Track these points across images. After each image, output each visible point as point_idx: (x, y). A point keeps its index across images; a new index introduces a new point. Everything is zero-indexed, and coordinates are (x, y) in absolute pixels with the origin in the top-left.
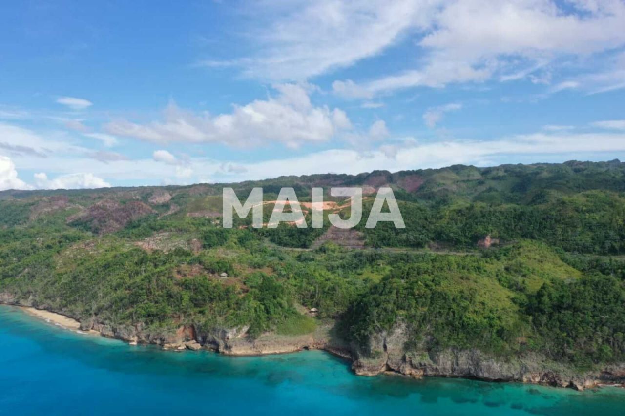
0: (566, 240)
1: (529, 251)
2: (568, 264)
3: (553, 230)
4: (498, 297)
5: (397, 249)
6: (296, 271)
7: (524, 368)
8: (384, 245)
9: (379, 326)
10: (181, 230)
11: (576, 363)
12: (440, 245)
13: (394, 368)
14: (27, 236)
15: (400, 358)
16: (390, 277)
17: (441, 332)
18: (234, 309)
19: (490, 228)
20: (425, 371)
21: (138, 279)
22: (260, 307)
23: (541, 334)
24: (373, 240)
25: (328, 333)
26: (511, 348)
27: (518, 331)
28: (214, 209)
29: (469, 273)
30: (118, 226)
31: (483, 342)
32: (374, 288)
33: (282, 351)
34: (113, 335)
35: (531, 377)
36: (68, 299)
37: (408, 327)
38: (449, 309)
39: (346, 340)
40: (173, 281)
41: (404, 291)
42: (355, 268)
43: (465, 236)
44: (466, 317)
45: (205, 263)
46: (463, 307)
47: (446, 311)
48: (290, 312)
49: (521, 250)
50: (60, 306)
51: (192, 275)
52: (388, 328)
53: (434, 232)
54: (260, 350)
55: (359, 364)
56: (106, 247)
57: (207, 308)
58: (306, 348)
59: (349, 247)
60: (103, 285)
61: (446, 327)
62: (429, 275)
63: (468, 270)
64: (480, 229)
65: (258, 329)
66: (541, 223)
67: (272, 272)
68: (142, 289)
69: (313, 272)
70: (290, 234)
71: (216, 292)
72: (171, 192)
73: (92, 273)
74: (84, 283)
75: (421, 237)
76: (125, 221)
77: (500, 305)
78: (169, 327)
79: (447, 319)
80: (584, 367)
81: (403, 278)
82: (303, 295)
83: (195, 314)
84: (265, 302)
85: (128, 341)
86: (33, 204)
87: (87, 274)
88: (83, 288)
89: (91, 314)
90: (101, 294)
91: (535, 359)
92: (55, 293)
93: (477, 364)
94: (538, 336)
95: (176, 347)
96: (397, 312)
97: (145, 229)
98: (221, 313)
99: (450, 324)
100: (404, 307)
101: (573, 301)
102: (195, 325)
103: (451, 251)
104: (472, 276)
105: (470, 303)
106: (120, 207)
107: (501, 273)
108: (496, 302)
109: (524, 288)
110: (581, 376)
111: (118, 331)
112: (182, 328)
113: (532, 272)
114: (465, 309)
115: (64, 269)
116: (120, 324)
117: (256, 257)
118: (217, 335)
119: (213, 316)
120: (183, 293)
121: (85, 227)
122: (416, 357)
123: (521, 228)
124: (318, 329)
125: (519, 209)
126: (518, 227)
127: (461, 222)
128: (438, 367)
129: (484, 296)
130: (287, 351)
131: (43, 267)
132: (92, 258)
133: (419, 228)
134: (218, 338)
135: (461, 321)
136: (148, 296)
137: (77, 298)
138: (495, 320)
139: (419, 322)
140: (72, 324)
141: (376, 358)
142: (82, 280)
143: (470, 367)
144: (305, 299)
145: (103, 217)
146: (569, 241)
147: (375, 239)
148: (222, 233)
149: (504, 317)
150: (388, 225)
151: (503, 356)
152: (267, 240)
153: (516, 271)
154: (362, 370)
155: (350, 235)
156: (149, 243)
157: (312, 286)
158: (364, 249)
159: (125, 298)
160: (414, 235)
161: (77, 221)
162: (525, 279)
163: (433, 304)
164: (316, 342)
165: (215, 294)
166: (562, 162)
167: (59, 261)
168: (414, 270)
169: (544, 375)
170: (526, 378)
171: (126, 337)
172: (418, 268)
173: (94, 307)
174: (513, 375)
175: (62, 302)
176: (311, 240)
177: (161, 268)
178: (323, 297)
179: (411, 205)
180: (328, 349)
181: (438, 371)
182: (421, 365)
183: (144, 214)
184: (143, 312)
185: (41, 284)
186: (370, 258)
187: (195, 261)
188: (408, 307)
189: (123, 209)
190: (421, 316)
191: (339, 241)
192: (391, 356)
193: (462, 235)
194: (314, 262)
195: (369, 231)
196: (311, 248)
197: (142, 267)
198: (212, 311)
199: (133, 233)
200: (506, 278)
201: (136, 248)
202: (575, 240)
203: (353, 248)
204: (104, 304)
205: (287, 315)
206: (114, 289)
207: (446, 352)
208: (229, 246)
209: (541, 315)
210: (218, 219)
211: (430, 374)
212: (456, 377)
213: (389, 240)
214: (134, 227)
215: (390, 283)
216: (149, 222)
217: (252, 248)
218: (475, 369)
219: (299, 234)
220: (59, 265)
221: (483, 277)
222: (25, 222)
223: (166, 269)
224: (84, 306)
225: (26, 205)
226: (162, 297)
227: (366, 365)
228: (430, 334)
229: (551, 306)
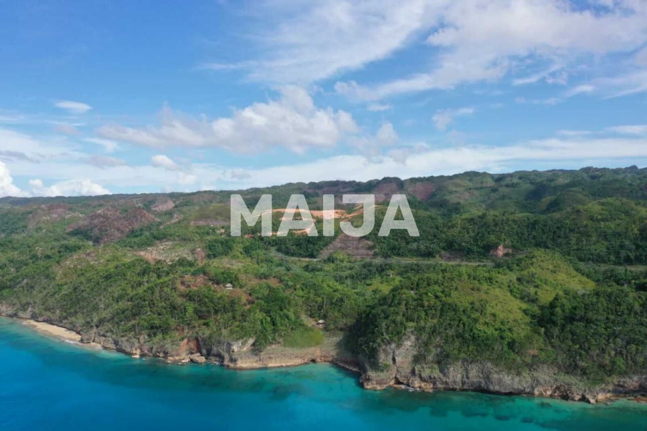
0: (581, 250)
1: (542, 261)
2: (583, 274)
3: (568, 240)
4: (509, 309)
5: (408, 259)
6: (303, 282)
7: (536, 382)
8: (394, 255)
9: (388, 339)
10: (184, 239)
11: (588, 376)
12: (451, 255)
13: (404, 382)
14: (26, 246)
15: (409, 370)
16: (399, 288)
17: (451, 345)
18: (240, 321)
19: (503, 237)
20: (434, 384)
21: (140, 290)
22: (266, 319)
23: (553, 347)
24: (383, 250)
25: (335, 349)
26: (523, 361)
27: (530, 343)
28: (219, 217)
29: (480, 283)
30: (120, 235)
31: (494, 354)
32: (383, 299)
33: (288, 364)
34: (115, 348)
35: (543, 391)
36: (68, 311)
37: (417, 339)
38: (460, 321)
39: (355, 352)
40: (177, 292)
41: (413, 302)
42: (364, 278)
43: (477, 245)
44: (477, 329)
45: (209, 274)
46: (473, 319)
47: (456, 323)
48: (297, 324)
49: (534, 260)
50: (60, 318)
51: (196, 286)
52: (397, 340)
53: (446, 242)
54: (266, 363)
55: (367, 377)
56: (107, 257)
57: (211, 320)
58: (313, 361)
59: (358, 257)
60: (104, 297)
61: (456, 339)
62: (440, 286)
63: (479, 281)
64: (492, 238)
65: (264, 341)
66: (554, 233)
67: (278, 283)
68: (145, 300)
69: (320, 282)
70: (297, 243)
71: (221, 304)
72: (174, 199)
73: (93, 284)
74: (84, 294)
75: (432, 246)
76: (127, 229)
77: (512, 317)
78: (172, 339)
79: (457, 331)
80: (597, 380)
81: (412, 289)
82: (310, 306)
83: (199, 327)
84: (272, 314)
85: (130, 354)
86: (31, 213)
87: (88, 285)
88: (84, 299)
89: (92, 327)
90: (102, 306)
91: (547, 371)
92: (55, 304)
93: (488, 377)
94: (549, 348)
95: (180, 361)
96: (406, 324)
97: (147, 238)
98: (226, 325)
99: (459, 336)
100: (414, 319)
101: (585, 313)
102: (199, 338)
103: (462, 260)
104: (483, 287)
105: (481, 314)
106: (121, 216)
107: (513, 284)
108: (507, 313)
109: (537, 299)
110: (594, 389)
111: (120, 344)
112: (185, 341)
113: (545, 283)
114: (476, 320)
115: (64, 280)
116: (122, 336)
117: (262, 267)
118: (222, 347)
119: (218, 328)
120: (187, 304)
121: (85, 236)
122: (426, 369)
123: (534, 238)
124: (326, 341)
125: (532, 218)
126: (532, 236)
127: (474, 231)
128: (448, 380)
129: (496, 307)
130: (293, 363)
131: (41, 277)
132: (93, 269)
133: (431, 238)
134: (223, 350)
135: (471, 334)
136: (151, 308)
137: (78, 310)
138: (506, 332)
139: (429, 334)
140: (73, 336)
141: (385, 371)
142: (83, 291)
143: (481, 380)
144: (312, 311)
145: (104, 226)
146: (583, 250)
147: (385, 249)
148: (227, 242)
149: (515, 329)
150: (399, 234)
151: (515, 369)
152: (273, 249)
153: (528, 282)
154: (370, 383)
155: (359, 244)
156: (151, 252)
157: (319, 297)
158: (374, 258)
159: (127, 310)
160: (425, 245)
161: (77, 230)
162: (537, 289)
163: (443, 315)
164: (323, 355)
165: (220, 306)
166: (578, 169)
167: (58, 272)
168: (424, 281)
169: (556, 389)
170: (538, 391)
171: (128, 350)
172: (428, 278)
173: (95, 320)
174: (525, 388)
175: (62, 314)
176: (319, 249)
177: (165, 279)
178: (331, 309)
179: (422, 213)
180: (336, 362)
181: (448, 384)
182: (430, 378)
183: (146, 222)
184: (146, 324)
185: (41, 295)
186: (380, 269)
187: (200, 271)
188: (418, 318)
189: (125, 218)
190: (431, 328)
191: (347, 251)
192: (400, 369)
193: (474, 245)
194: (322, 272)
195: (379, 241)
196: (319, 258)
197: (145, 278)
198: (217, 323)
199: (135, 242)
200: (518, 289)
201: (138, 258)
202: (589, 250)
203: (362, 258)
204: (105, 316)
205: (294, 326)
206: (115, 300)
207: (456, 365)
208: (234, 256)
209: (553, 327)
210: (223, 228)
211: (440, 388)
212: (466, 390)
213: (399, 249)
214: (136, 236)
215: (399, 294)
216: (152, 231)
217: (258, 258)
218: (486, 382)
219: (307, 243)
220: (59, 275)
221: (494, 288)
222: (23, 231)
223: (170, 280)
224: (85, 318)
225: (24, 213)
226: (165, 308)
227: (375, 378)
228: (440, 346)
229: (563, 317)
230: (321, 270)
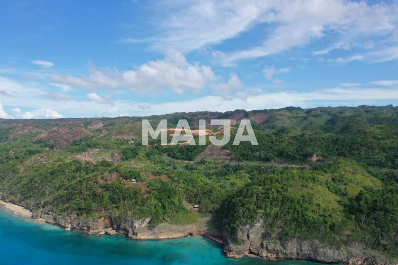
0: (368, 158)
1: (346, 166)
2: (372, 175)
3: (359, 151)
4: (328, 200)
5: (253, 162)
6: (184, 178)
7: (350, 254)
8: (244, 159)
9: (244, 221)
10: (107, 148)
11: (388, 251)
12: (281, 160)
13: (254, 252)
14: (5, 150)
15: (259, 244)
16: (251, 184)
17: (289, 226)
18: (140, 206)
19: (316, 149)
20: (277, 254)
21: (73, 182)
22: (158, 205)
23: (361, 229)
25: (206, 226)
26: (341, 239)
27: (345, 226)
28: (131, 133)
29: (307, 182)
30: (67, 144)
31: (320, 234)
32: (239, 192)
33: (174, 237)
34: (54, 223)
35: (355, 261)
36: (25, 195)
37: (265, 222)
38: (295, 209)
39: (220, 229)
40: (98, 184)
41: (262, 195)
42: (224, 175)
43: (299, 154)
44: (307, 215)
45: (120, 172)
46: (305, 208)
47: (293, 211)
48: (180, 208)
49: (340, 165)
50: (20, 200)
51: (111, 180)
52: (250, 223)
53: (278, 152)
54: (158, 236)
55: (229, 249)
56: (54, 159)
57: (121, 205)
58: (191, 234)
59: (221, 161)
60: (49, 186)
61: (293, 222)
62: (279, 184)
63: (306, 180)
64: (309, 149)
65: (156, 221)
66: (350, 146)
67: (168, 178)
68: (75, 190)
69: (196, 178)
70: (181, 151)
71: (128, 193)
72: (103, 122)
73: (42, 177)
74: (36, 184)
75: (269, 154)
76: (72, 140)
77: (330, 206)
78: (93, 218)
79: (293, 216)
80: (395, 254)
81: (260, 186)
82: (189, 195)
83: (112, 209)
84: (162, 201)
85: (64, 227)
86: (11, 129)
87: (40, 178)
88: (36, 187)
89: (39, 207)
90: (48, 193)
91: (358, 247)
92: (17, 190)
93: (316, 250)
94: (359, 230)
95: (98, 233)
96: (257, 211)
97: (83, 146)
98: (131, 208)
99: (295, 220)
100: (262, 207)
101: (384, 205)
102: (112, 217)
103: (289, 164)
104: (309, 185)
105: (310, 204)
106: (68, 131)
107: (329, 183)
108: (327, 204)
109: (346, 193)
110: (393, 261)
111: (57, 220)
112: (102, 219)
113: (351, 182)
114: (306, 209)
115: (25, 174)
116: (59, 215)
117: (158, 166)
118: (127, 224)
119: (125, 210)
120: (104, 193)
121: (44, 144)
122: (271, 244)
123: (337, 150)
124: (200, 220)
125: (335, 137)
126: (335, 148)
127: (296, 145)
128: (287, 252)
129: (319, 199)
130: (177, 236)
131: (10, 172)
132: (44, 166)
133: (268, 149)
134: (128, 226)
135: (303, 219)
136: (80, 195)
137: (32, 195)
138: (327, 218)
139: (273, 218)
140: (27, 213)
141: (242, 245)
142: (36, 182)
143: (310, 252)
144: (190, 198)
145: (57, 138)
146: (370, 159)
147: (238, 156)
148: (135, 150)
149: (333, 215)
150: (247, 146)
151: (333, 244)
152: (165, 155)
153: (339, 181)
154: (231, 253)
155: (221, 152)
156: (85, 156)
157: (195, 188)
158: (231, 162)
159: (63, 196)
160: (264, 153)
161: (40, 140)
162: (346, 186)
163: (283, 205)
164: (198, 230)
165: (127, 195)
166: (356, 106)
167: (22, 169)
168: (268, 180)
169: (365, 259)
170: (352, 261)
171: (63, 224)
172: (271, 178)
173: (42, 202)
174: (342, 259)
175: (21, 197)
176: (195, 155)
177: (91, 175)
178: (203, 197)
179: (262, 133)
180: (206, 235)
181: (287, 255)
182: (274, 250)
183: (84, 136)
184: (75, 207)
185: (9, 184)
186: (235, 168)
187: (114, 170)
188: (265, 207)
189: (70, 133)
190: (274, 214)
191: (214, 157)
192: (252, 243)
193: (296, 154)
194: (197, 170)
195: (234, 150)
196: (195, 161)
197: (77, 174)
198: (125, 207)
199: (75, 149)
200: (333, 186)
201: (75, 160)
202: (374, 158)
203: (223, 161)
204: (49, 200)
205: (178, 210)
206: (57, 189)
207: (293, 241)
208: (139, 159)
209: (361, 214)
210: (133, 140)
211: (281, 257)
212: (300, 259)
213: (247, 156)
214: (77, 145)
215: (251, 189)
216: (87, 142)
217: (155, 160)
218: (314, 254)
219: (187, 151)
220: (21, 171)
221: (317, 185)
222: (6, 140)
223: (93, 176)
224: (36, 201)
225: (7, 129)
226: (89, 196)
227: (235, 250)
228: (281, 227)
229: (368, 208)
230: (196, 169)
